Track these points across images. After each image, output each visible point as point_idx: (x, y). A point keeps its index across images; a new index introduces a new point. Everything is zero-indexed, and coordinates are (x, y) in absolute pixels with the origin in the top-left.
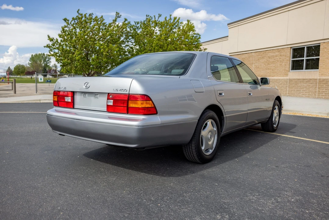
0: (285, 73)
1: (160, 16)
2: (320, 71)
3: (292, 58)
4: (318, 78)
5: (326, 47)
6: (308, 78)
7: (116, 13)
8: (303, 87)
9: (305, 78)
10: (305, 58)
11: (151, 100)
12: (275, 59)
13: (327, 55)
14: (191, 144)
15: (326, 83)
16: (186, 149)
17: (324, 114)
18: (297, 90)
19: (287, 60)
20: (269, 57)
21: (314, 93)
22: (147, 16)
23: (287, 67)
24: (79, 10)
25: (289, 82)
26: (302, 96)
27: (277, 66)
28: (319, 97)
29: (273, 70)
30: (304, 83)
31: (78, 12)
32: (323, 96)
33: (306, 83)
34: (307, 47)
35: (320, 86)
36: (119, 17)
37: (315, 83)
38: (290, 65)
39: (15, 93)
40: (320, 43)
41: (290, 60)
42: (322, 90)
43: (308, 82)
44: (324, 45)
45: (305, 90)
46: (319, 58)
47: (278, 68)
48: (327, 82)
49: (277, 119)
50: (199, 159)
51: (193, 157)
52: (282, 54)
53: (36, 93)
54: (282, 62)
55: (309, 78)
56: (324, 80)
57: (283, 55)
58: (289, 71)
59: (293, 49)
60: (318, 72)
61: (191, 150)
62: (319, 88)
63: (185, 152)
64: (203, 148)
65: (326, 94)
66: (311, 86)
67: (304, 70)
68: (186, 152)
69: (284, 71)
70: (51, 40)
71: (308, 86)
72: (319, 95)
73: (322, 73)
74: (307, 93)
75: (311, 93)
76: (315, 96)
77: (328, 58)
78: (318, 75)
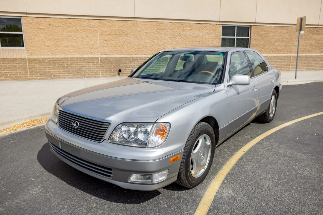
2: (28, 49)
4: (27, 57)
5: (31, 22)
6: (10, 57)
8: (5, 68)
9: (5, 57)
13: (35, 31)
15: (39, 63)
21: (24, 74)
26: (5, 79)
28: (33, 78)
30: (5, 64)
32: (37, 77)
33: (9, 64)
37: (23, 63)
40: (21, 17)
42: (36, 70)
43: (12, 62)
44: (28, 19)
45: (9, 72)
46: (22, 34)
48: (40, 61)
55: (13, 57)
56: (35, 59)
60: (25, 50)
62: (30, 68)
65: (41, 74)
66: (18, 66)
71: (13, 67)
72: (33, 77)
73: (31, 51)
74: (13, 75)
75: (20, 75)
76: (27, 78)
77: (36, 35)
78: (26, 54)
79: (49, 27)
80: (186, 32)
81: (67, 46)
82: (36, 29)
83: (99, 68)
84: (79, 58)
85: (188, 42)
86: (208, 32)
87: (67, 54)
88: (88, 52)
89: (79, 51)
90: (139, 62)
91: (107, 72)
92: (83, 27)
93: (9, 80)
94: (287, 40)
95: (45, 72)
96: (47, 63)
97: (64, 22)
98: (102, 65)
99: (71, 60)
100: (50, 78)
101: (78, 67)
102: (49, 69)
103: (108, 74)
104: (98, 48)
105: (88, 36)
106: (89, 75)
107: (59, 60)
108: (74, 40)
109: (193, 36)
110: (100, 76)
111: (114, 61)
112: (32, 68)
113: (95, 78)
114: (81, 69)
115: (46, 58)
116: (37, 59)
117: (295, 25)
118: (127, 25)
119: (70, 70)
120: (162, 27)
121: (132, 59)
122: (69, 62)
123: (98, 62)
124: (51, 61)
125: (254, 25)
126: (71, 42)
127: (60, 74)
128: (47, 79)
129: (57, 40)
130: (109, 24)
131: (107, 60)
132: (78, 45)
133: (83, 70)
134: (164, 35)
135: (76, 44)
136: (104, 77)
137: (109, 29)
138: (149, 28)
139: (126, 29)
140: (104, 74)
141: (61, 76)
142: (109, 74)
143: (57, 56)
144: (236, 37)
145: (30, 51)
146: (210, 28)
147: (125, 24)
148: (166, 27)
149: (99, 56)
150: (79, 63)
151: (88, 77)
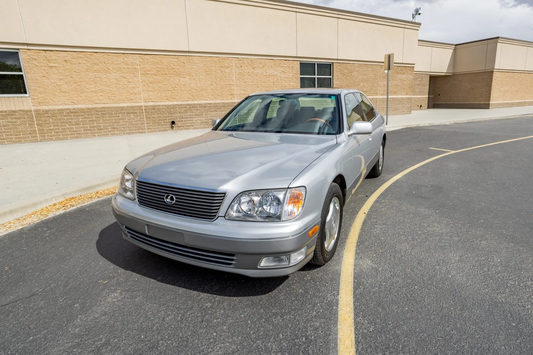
2: (32, 97)
4: (33, 108)
5: (34, 57)
13: (43, 71)
15: (53, 116)
21: (30, 134)
28: (45, 139)
32: (52, 136)
33: (3, 119)
35: (40, 122)
37: (27, 117)
42: (48, 127)
43: (8, 117)
44: (30, 53)
45: (4, 132)
46: (21, 76)
48: (54, 113)
55: (9, 109)
56: (46, 112)
60: (28, 98)
62: (39, 125)
65: (57, 132)
66: (19, 123)
71: (10, 124)
72: (44, 136)
73: (39, 100)
74: (11, 135)
75: (23, 134)
76: (36, 138)
77: (45, 77)
78: (31, 104)
79: (65, 64)
80: (257, 71)
81: (95, 92)
83: (144, 121)
84: (113, 107)
85: (260, 83)
86: (283, 70)
87: (95, 102)
88: (126, 99)
89: (113, 98)
90: (198, 110)
91: (156, 126)
92: (116, 64)
93: (6, 143)
94: (373, 80)
95: (64, 129)
96: (65, 116)
97: (88, 57)
98: (148, 116)
99: (102, 111)
100: (73, 137)
101: (112, 120)
102: (70, 125)
103: (157, 128)
104: (140, 93)
105: (124, 77)
106: (129, 130)
107: (83, 111)
108: (105, 83)
109: (265, 76)
110: (146, 130)
111: (163, 110)
112: (43, 124)
113: (138, 134)
114: (118, 122)
115: (64, 109)
116: (49, 110)
117: (383, 62)
118: (180, 61)
119: (102, 125)
120: (226, 64)
121: (188, 107)
122: (100, 113)
123: (141, 112)
124: (72, 112)
125: (336, 61)
126: (99, 85)
127: (87, 130)
128: (67, 139)
129: (79, 83)
130: (154, 60)
131: (154, 109)
132: (111, 89)
133: (121, 123)
134: (229, 74)
135: (108, 88)
136: (151, 132)
137: (154, 66)
138: (208, 65)
139: (178, 67)
140: (151, 129)
141: (88, 133)
142: (159, 128)
143: (80, 106)
144: (316, 77)
145: (37, 99)
146: (286, 65)
147: (177, 60)
148: (231, 64)
149: (143, 104)
150: (114, 114)
151: (128, 133)
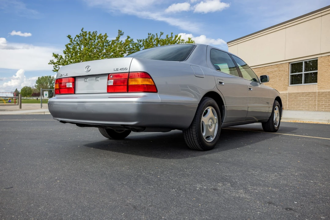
0: (285, 87)
1: (162, 34)
2: (319, 85)
3: (291, 73)
4: (317, 91)
5: (324, 61)
6: (307, 92)
7: (118, 31)
8: (302, 100)
9: (304, 92)
10: (303, 73)
11: (151, 78)
12: (274, 75)
13: (325, 68)
14: (192, 129)
15: (325, 96)
16: (187, 135)
17: (325, 120)
18: (297, 104)
19: (286, 75)
20: (268, 73)
21: (314, 106)
22: (149, 34)
23: (286, 81)
24: (83, 28)
25: (289, 96)
26: (302, 109)
27: (277, 81)
28: (319, 110)
29: (272, 85)
30: (303, 97)
31: (82, 30)
32: (323, 108)
33: (305, 97)
34: (304, 62)
35: (319, 99)
36: (122, 35)
37: (314, 96)
38: (288, 80)
39: (21, 108)
40: (317, 58)
41: (289, 75)
42: (322, 103)
43: (307, 95)
44: (322, 59)
45: (304, 104)
46: (317, 72)
47: (277, 83)
48: (326, 94)
49: (278, 120)
50: (200, 144)
51: (194, 142)
52: (281, 69)
53: (41, 108)
54: (281, 77)
55: (308, 92)
56: (323, 93)
57: (282, 71)
58: (288, 85)
59: (291, 64)
60: (317, 85)
61: (191, 135)
62: (318, 101)
63: (185, 138)
64: (204, 134)
65: (325, 106)
66: (310, 99)
67: (303, 84)
68: (187, 138)
69: (283, 86)
70: (56, 56)
71: (307, 100)
72: (319, 108)
73: (320, 86)
74: (307, 106)
75: (311, 106)
76: (315, 109)
77: (326, 72)
78: (317, 88)
82: (327, 66)
